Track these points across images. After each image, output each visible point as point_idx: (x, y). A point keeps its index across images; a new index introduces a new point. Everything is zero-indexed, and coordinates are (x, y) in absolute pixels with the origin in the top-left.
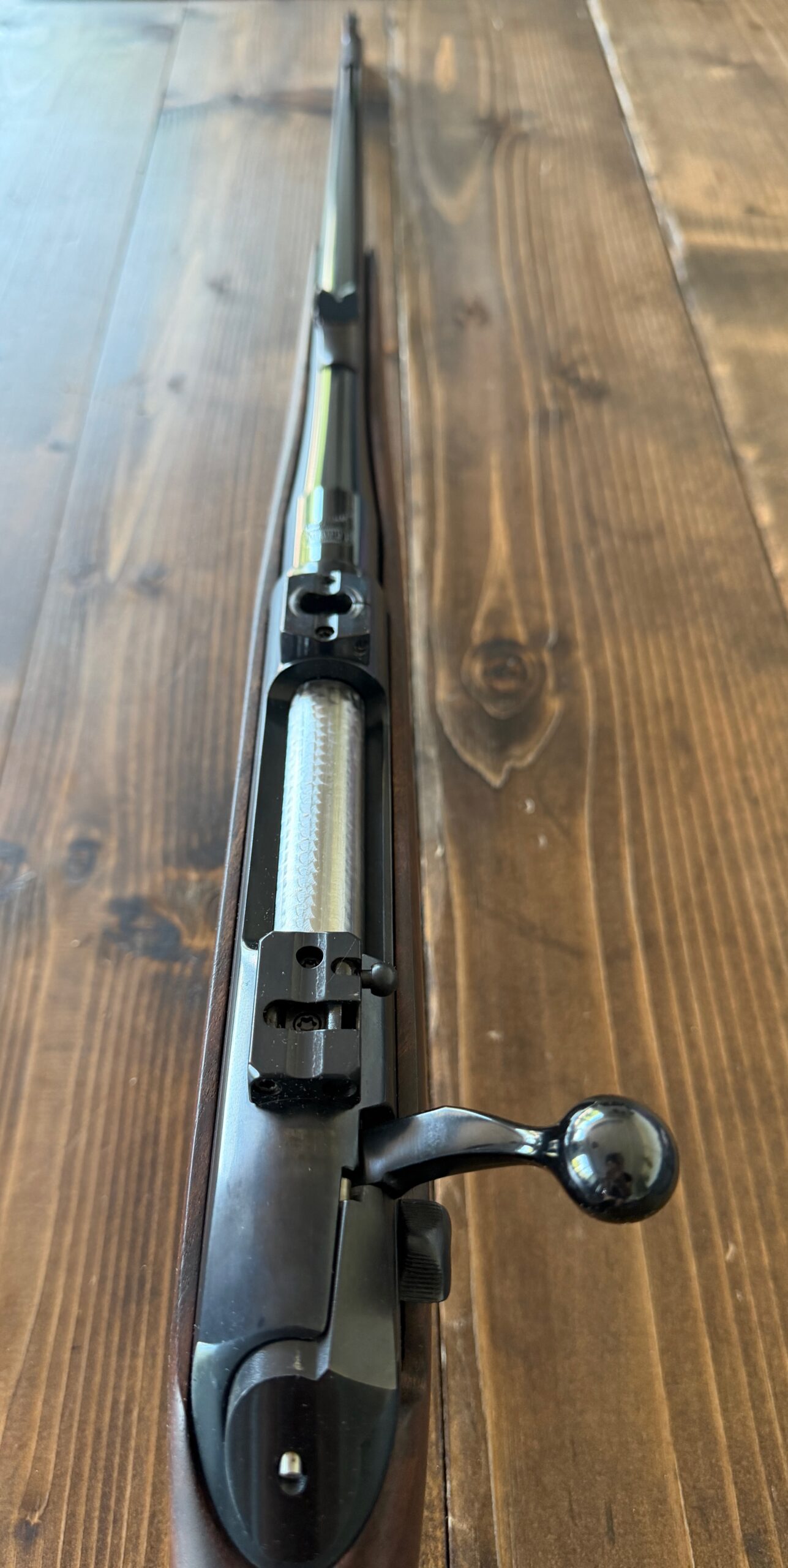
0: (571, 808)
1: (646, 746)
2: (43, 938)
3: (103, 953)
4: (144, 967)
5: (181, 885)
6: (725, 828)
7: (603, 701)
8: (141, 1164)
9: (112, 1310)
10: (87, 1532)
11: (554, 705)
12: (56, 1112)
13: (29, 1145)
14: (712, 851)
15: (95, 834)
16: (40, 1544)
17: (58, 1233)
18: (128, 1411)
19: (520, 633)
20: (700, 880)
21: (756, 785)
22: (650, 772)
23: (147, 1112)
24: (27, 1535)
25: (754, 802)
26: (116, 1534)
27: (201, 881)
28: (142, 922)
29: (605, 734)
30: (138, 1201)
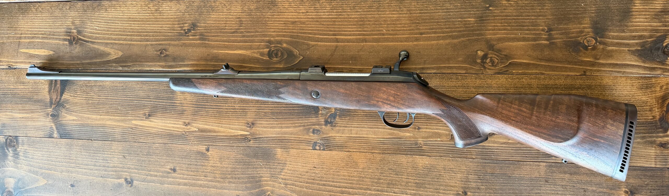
0: (308, 45)
1: (295, 29)
2: (332, 137)
3: (335, 126)
4: (337, 119)
5: (322, 114)
6: (312, 18)
7: (284, 36)
8: (370, 117)
9: (391, 119)
10: (419, 120)
11: (285, 45)
12: (361, 131)
13: (367, 134)
14: (317, 21)
15: (311, 130)
16: (420, 126)
17: (380, 128)
18: (404, 116)
19: (266, 50)
20: (323, 25)
21: (304, 11)
22: (301, 30)
23: (362, 116)
24: (419, 128)
25: (307, 12)
26: (419, 117)
27: (321, 111)
28: (329, 120)
29: (291, 37)
30: (375, 117)
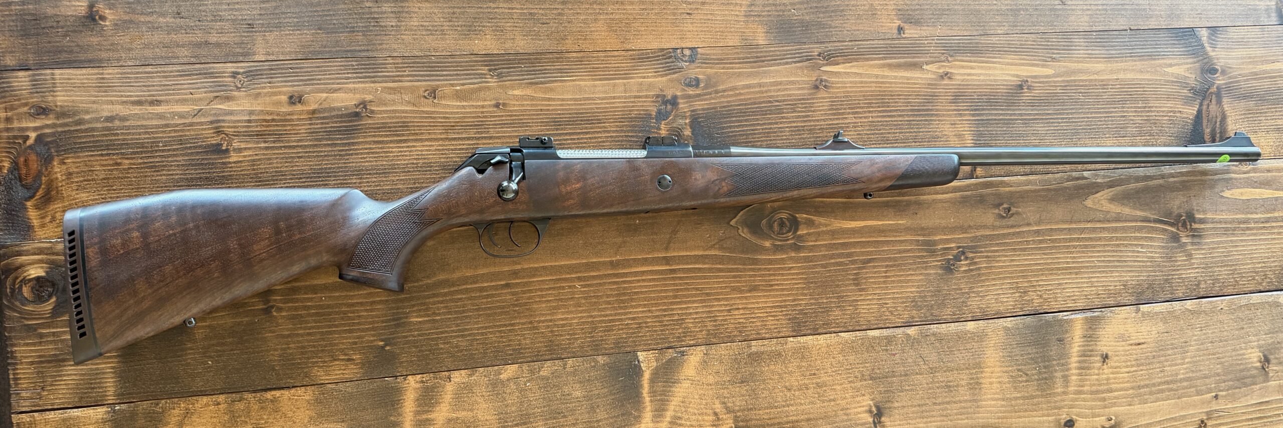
0: (721, 248)
1: (751, 276)
2: (662, 76)
3: (658, 96)
4: (653, 111)
5: (685, 117)
6: (719, 300)
7: (770, 262)
8: (592, 120)
9: (552, 118)
10: (499, 120)
11: (767, 244)
12: (605, 92)
13: (595, 86)
14: (707, 294)
15: (702, 85)
16: (495, 109)
17: (571, 99)
18: (527, 126)
19: (802, 231)
20: (697, 289)
21: (736, 312)
22: (739, 276)
23: (606, 119)
24: (497, 106)
25: (729, 311)
26: (499, 128)
27: (686, 124)
28: (669, 107)
29: (755, 262)
30: (582, 121)
